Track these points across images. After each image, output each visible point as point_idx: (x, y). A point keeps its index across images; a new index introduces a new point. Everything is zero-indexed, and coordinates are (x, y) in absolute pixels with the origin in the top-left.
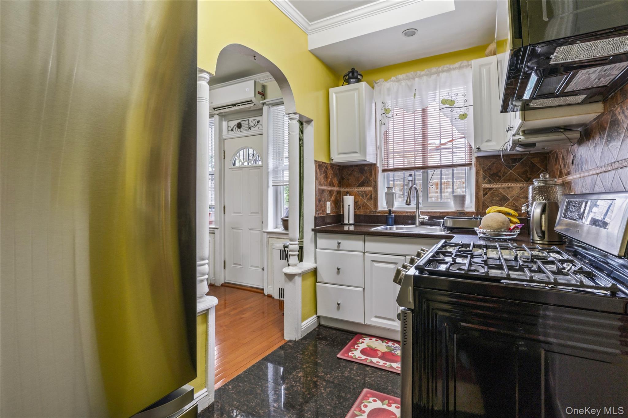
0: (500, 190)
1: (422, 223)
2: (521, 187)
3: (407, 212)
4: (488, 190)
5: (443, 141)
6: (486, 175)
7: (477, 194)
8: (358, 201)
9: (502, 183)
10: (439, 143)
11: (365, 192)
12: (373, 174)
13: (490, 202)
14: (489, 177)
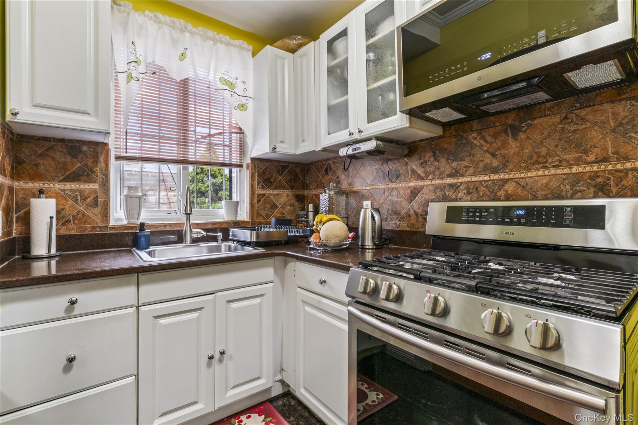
0: (272, 197)
1: (195, 241)
2: (287, 195)
3: (165, 225)
4: (261, 196)
5: (213, 132)
6: (260, 179)
7: (252, 200)
8: (63, 209)
9: (273, 189)
10: (208, 133)
11: (81, 192)
12: (102, 160)
13: (263, 210)
14: (263, 182)
